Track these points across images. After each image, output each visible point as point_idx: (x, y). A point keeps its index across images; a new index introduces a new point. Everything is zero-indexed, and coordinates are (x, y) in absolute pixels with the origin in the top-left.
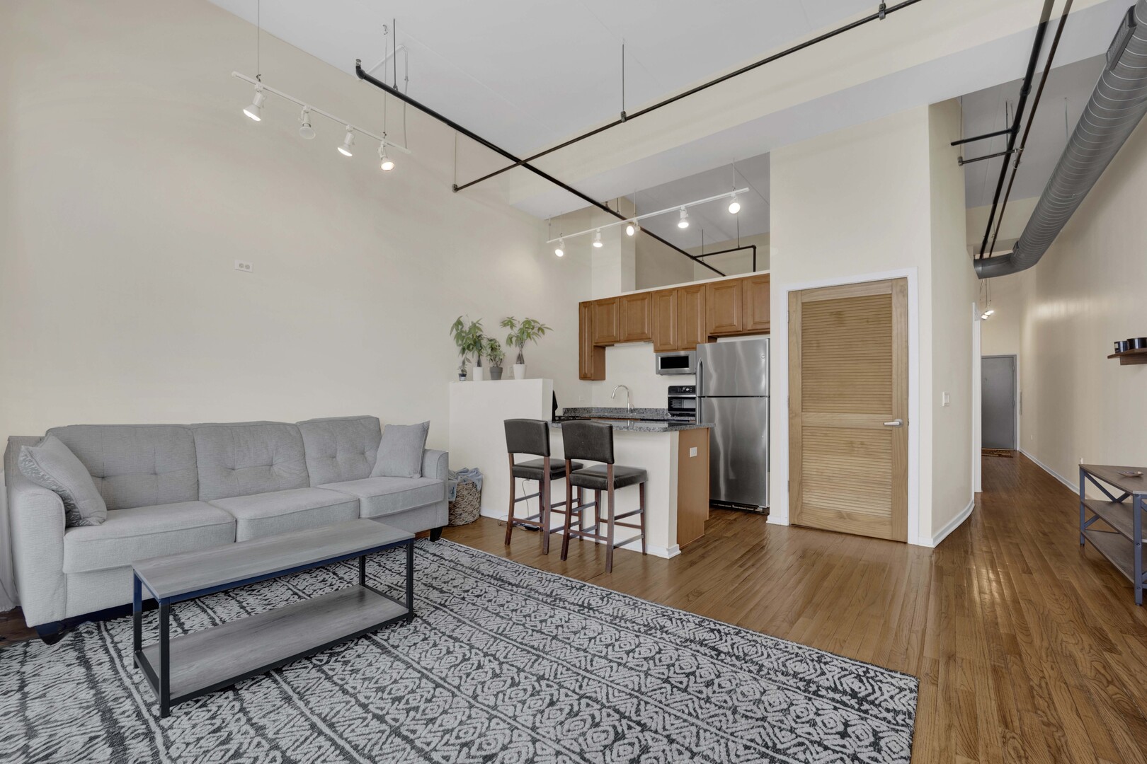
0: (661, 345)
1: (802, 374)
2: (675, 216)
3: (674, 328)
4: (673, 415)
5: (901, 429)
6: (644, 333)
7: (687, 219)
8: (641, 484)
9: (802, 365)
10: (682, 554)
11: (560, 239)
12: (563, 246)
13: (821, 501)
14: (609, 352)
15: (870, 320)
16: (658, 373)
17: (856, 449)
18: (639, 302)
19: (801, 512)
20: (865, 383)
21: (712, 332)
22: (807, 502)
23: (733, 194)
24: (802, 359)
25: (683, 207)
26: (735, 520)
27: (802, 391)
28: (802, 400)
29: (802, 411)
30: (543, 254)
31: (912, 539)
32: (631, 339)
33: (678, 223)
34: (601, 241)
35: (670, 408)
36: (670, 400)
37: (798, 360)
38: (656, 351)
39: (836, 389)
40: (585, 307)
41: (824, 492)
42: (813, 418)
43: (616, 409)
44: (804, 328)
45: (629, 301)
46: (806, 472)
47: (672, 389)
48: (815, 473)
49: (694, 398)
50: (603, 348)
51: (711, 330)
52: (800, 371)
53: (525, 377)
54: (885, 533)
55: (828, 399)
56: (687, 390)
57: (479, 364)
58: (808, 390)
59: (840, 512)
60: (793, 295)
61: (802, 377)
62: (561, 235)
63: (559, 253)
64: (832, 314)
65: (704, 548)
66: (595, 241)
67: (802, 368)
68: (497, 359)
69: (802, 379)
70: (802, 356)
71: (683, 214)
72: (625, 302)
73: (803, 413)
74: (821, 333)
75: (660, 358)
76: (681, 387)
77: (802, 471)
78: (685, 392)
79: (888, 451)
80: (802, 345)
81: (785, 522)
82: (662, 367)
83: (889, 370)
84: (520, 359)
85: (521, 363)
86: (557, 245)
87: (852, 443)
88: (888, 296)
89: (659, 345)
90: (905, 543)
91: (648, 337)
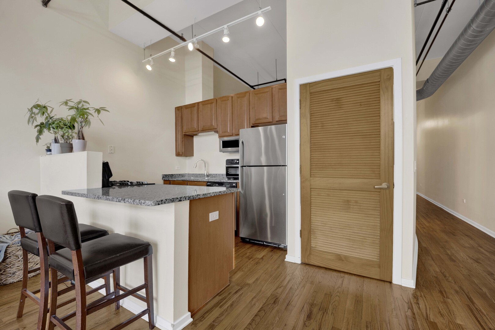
1: (311, 148)
2: (221, 34)
3: (229, 121)
4: (229, 179)
5: (387, 191)
6: (212, 125)
7: (228, 36)
8: (144, 258)
9: (311, 141)
10: (192, 324)
11: (150, 59)
12: (152, 63)
13: (324, 246)
14: (196, 139)
15: (362, 104)
16: (221, 151)
17: (352, 206)
18: (209, 105)
19: (310, 254)
20: (358, 154)
21: (254, 123)
22: (314, 246)
23: (260, 12)
24: (311, 136)
25: (225, 27)
26: (262, 258)
27: (311, 161)
28: (311, 168)
29: (311, 177)
30: (140, 70)
31: (396, 280)
32: (205, 130)
33: (222, 39)
34: (174, 57)
35: (228, 174)
36: (227, 168)
37: (307, 137)
38: (220, 137)
39: (336, 160)
40: (178, 110)
41: (327, 239)
42: (318, 182)
44: (312, 112)
45: (203, 105)
46: (313, 223)
47: (229, 162)
48: (320, 224)
49: (238, 167)
50: (192, 136)
51: (253, 122)
52: (309, 145)
54: (374, 273)
55: (330, 167)
56: (238, 161)
58: (315, 160)
59: (339, 255)
60: (304, 87)
61: (311, 150)
62: (151, 56)
63: (149, 68)
64: (332, 100)
65: (221, 307)
66: (170, 57)
67: (311, 143)
69: (311, 152)
70: (311, 134)
71: (226, 32)
72: (201, 105)
73: (311, 178)
74: (324, 116)
75: (222, 142)
76: (232, 160)
77: (311, 222)
78: (234, 163)
79: (377, 209)
80: (311, 125)
81: (299, 261)
82: (223, 147)
83: (378, 143)
86: (149, 63)
87: (348, 201)
88: (378, 83)
89: (221, 133)
90: (391, 282)
91: (215, 128)
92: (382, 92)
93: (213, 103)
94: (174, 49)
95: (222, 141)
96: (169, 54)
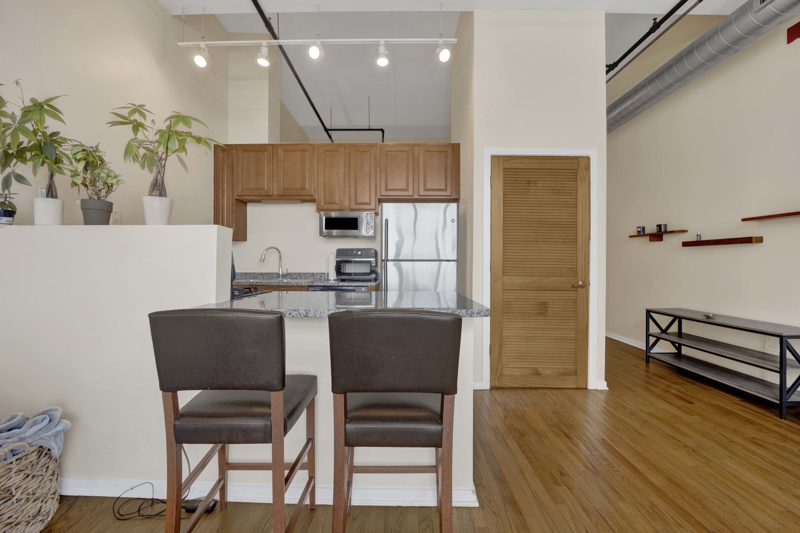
0: (325, 203)
1: (503, 238)
3: (341, 186)
4: (341, 280)
5: (584, 289)
6: (303, 188)
7: (387, 56)
11: (204, 44)
12: (206, 54)
13: (519, 360)
14: (253, 209)
16: (322, 234)
18: (299, 154)
19: (502, 374)
21: (383, 194)
22: (506, 363)
23: (441, 41)
24: (503, 224)
25: (382, 41)
27: (503, 255)
28: (503, 264)
29: (503, 275)
31: (592, 385)
32: (287, 196)
33: (377, 59)
35: (339, 273)
36: (339, 263)
37: (500, 225)
38: (319, 210)
40: (223, 151)
43: (261, 274)
44: (505, 193)
46: (505, 335)
47: (340, 252)
48: (513, 335)
50: (245, 203)
51: (381, 192)
52: (502, 235)
53: (170, 221)
54: (572, 382)
56: (359, 253)
57: (51, 192)
58: (508, 254)
60: (496, 160)
61: (503, 241)
62: (203, 38)
63: (200, 61)
67: (503, 232)
68: (100, 185)
69: (503, 243)
70: (503, 220)
71: (382, 49)
72: (280, 152)
73: (504, 277)
75: (324, 218)
76: (352, 250)
77: (502, 333)
78: (356, 256)
79: (574, 310)
80: (503, 209)
81: (486, 386)
82: (328, 228)
84: (158, 188)
85: (160, 195)
86: (199, 50)
88: (575, 171)
89: (323, 204)
90: (586, 389)
91: (310, 194)
92: (579, 182)
93: (307, 151)
94: (267, 43)
95: (326, 218)
96: (258, 48)
